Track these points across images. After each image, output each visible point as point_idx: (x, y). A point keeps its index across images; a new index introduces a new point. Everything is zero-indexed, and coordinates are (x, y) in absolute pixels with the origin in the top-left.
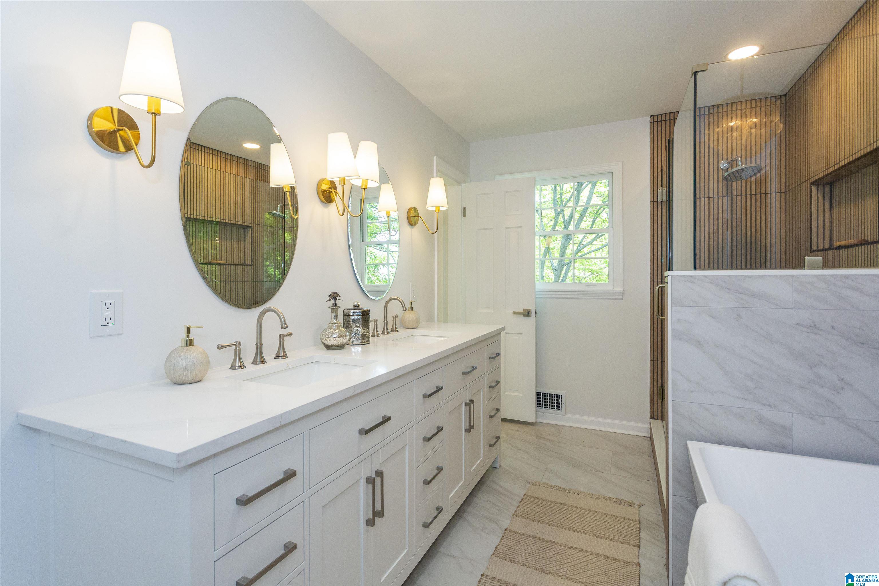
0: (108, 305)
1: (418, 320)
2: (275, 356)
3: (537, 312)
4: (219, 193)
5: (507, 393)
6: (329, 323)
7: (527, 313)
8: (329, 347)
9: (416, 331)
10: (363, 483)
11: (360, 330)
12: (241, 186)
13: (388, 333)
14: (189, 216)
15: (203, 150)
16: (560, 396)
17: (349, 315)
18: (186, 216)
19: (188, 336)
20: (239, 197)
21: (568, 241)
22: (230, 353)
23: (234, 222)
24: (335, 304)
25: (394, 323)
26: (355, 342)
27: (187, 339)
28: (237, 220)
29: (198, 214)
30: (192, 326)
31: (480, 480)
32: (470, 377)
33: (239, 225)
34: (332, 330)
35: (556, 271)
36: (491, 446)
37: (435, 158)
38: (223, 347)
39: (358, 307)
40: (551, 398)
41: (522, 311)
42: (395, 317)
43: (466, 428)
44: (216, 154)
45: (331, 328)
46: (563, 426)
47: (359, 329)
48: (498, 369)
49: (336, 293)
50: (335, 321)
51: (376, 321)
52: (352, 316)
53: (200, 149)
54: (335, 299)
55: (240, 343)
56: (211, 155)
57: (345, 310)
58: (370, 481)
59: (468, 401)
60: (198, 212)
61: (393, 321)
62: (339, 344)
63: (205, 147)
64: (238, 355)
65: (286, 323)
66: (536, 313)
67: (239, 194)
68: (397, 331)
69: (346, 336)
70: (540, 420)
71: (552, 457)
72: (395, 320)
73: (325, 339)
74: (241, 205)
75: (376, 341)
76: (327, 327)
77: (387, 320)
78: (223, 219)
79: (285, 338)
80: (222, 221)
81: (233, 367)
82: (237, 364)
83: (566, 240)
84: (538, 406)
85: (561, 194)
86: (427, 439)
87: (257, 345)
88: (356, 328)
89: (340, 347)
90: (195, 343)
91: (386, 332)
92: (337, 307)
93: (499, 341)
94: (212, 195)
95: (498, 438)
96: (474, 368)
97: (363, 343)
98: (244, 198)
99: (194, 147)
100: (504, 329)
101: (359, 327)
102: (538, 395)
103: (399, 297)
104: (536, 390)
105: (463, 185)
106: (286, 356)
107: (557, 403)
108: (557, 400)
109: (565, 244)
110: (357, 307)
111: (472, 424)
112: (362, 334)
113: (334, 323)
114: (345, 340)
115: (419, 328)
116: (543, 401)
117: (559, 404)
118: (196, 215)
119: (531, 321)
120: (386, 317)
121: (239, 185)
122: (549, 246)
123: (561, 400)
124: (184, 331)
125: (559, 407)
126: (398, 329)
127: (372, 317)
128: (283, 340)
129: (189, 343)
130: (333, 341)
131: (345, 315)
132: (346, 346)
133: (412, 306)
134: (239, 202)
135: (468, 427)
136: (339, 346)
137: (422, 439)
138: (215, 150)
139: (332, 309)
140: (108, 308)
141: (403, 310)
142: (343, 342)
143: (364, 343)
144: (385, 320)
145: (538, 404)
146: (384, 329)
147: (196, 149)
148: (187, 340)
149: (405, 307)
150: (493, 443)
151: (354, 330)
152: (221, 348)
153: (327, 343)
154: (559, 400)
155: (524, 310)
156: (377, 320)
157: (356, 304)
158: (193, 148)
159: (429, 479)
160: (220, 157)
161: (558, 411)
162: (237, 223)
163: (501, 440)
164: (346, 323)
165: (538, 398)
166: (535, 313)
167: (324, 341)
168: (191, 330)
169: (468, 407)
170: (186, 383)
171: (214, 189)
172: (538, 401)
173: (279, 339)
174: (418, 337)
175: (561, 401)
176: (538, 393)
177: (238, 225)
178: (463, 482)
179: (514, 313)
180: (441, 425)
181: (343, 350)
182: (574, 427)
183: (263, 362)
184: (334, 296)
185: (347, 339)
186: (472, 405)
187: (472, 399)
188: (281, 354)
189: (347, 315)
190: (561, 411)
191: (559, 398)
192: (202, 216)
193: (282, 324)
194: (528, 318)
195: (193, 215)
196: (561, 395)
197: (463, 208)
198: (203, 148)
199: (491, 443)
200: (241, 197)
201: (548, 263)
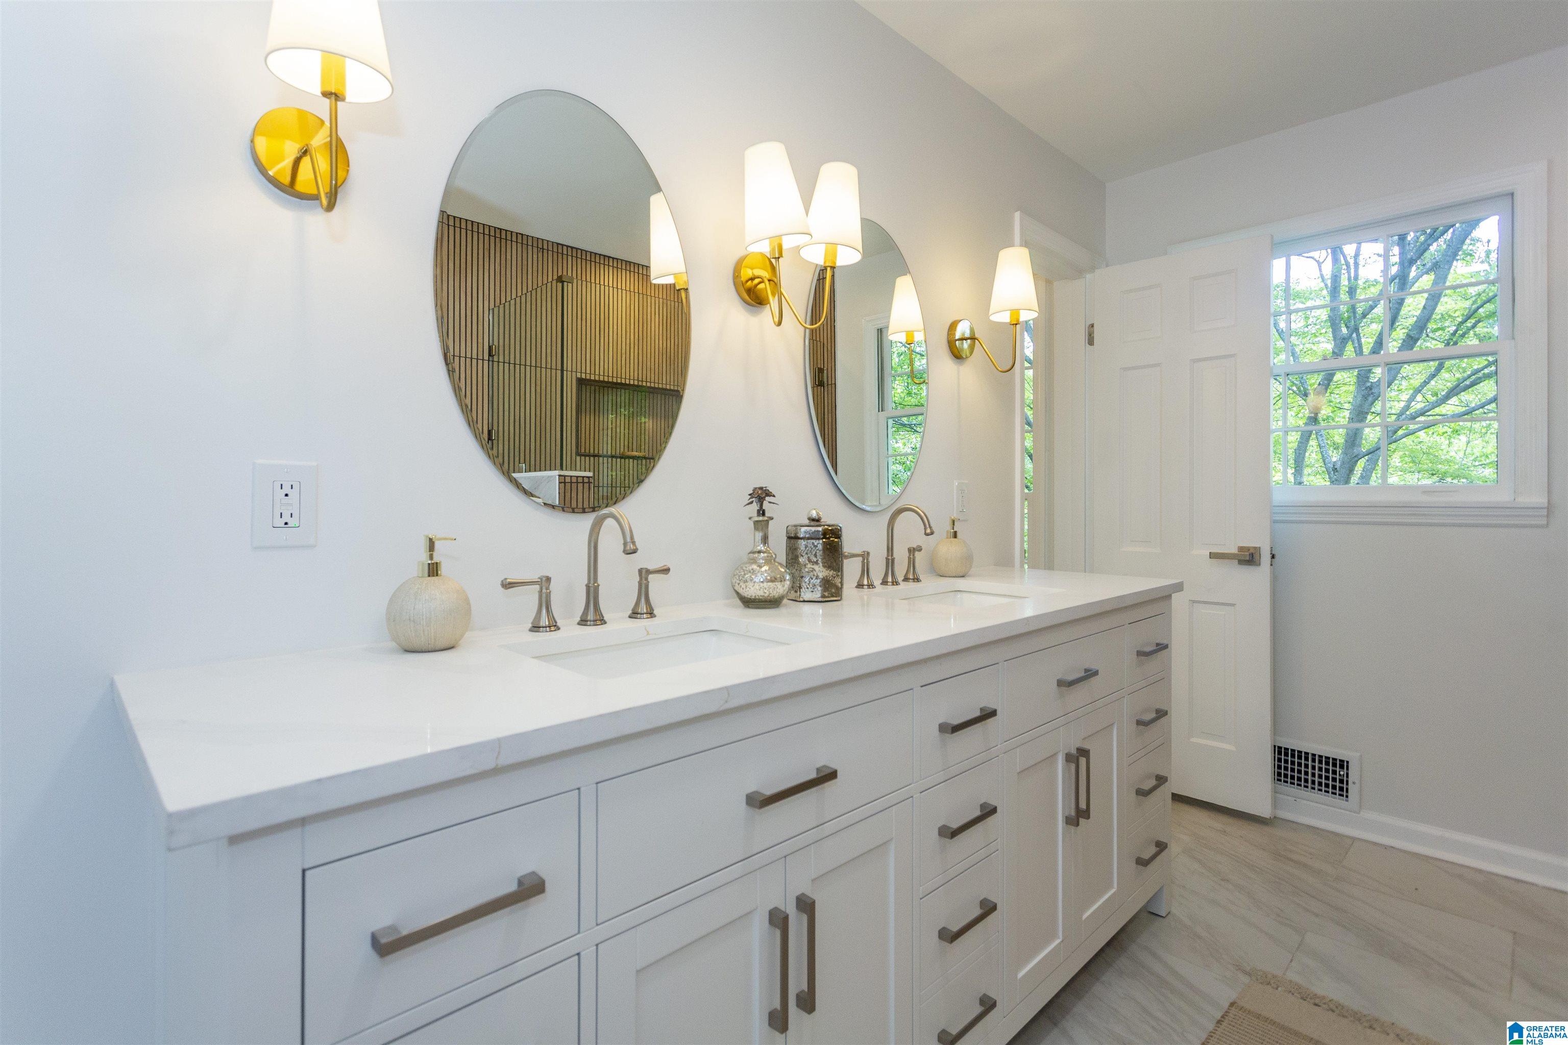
0: (287, 489)
1: (968, 559)
2: (631, 612)
3: (1277, 557)
4: (637, 336)
5: (1194, 740)
6: (750, 551)
7: (1249, 558)
8: (749, 603)
9: (961, 583)
10: (759, 926)
11: (821, 571)
12: (672, 323)
13: (895, 583)
14: (583, 376)
15: (611, 264)
16: (1343, 764)
17: (797, 538)
18: (579, 375)
19: (431, 557)
20: (669, 341)
21: (1370, 399)
22: (529, 598)
23: (660, 386)
24: (761, 512)
25: (912, 563)
26: (807, 595)
27: (430, 562)
28: (664, 382)
29: (602, 373)
30: (438, 536)
31: (1114, 938)
32: (1080, 695)
33: (668, 390)
34: (755, 567)
35: (1336, 474)
36: (1142, 863)
37: (1017, 215)
38: (511, 585)
39: (818, 520)
40: (1317, 765)
41: (1234, 550)
42: (912, 551)
43: (1067, 814)
44: (632, 269)
45: (754, 561)
46: (1354, 839)
47: (816, 567)
48: (1163, 680)
49: (761, 488)
50: (761, 547)
51: (865, 556)
52: (801, 539)
53: (606, 263)
54: (761, 500)
55: (548, 579)
56: (624, 272)
57: (789, 528)
58: (779, 920)
59: (1074, 751)
60: (602, 368)
61: (909, 558)
62: (766, 595)
63: (613, 258)
64: (545, 602)
65: (634, 543)
66: (1273, 557)
67: (669, 336)
68: (916, 580)
69: (782, 580)
70: (1282, 814)
71: (1317, 915)
72: (913, 555)
73: (739, 584)
74: (672, 354)
75: (865, 597)
76: (746, 560)
77: (892, 556)
78: (642, 381)
79: (651, 577)
80: (640, 383)
81: (536, 628)
82: (544, 621)
83: (1365, 398)
84: (1279, 780)
85: (1352, 291)
86: (951, 833)
87: (588, 587)
88: (809, 566)
89: (771, 603)
90: (443, 570)
91: (890, 579)
92: (766, 518)
93: (1166, 615)
94: (624, 340)
95: (1161, 847)
96: (1090, 674)
97: (826, 597)
98: (676, 343)
99: (598, 261)
100: (1179, 587)
101: (816, 563)
102: (1280, 753)
103: (918, 506)
104: (1275, 740)
105: (1088, 276)
106: (651, 614)
107: (1334, 780)
108: (1334, 772)
109: (1361, 406)
110: (816, 521)
111: (1083, 805)
112: (823, 579)
113: (759, 552)
114: (780, 589)
115: (969, 576)
116: (1293, 770)
117: (1341, 781)
118: (599, 375)
119: (1261, 575)
120: (890, 549)
121: (669, 321)
122: (1316, 414)
123: (1347, 774)
124: (423, 546)
125: (1341, 789)
126: (921, 577)
127: (848, 545)
128: (646, 579)
129: (433, 570)
130: (754, 590)
131: (789, 538)
132: (785, 601)
133: (955, 530)
134: (668, 350)
135: (1073, 813)
136: (766, 601)
137: (936, 832)
138: (630, 262)
139: (756, 523)
140: (286, 495)
141: (927, 534)
142: (775, 592)
143: (827, 599)
144: (888, 555)
145: (1279, 774)
146: (886, 575)
147: (600, 263)
148: (429, 564)
149: (930, 527)
150: (1146, 856)
151: (807, 570)
152: (508, 586)
153: (741, 591)
154: (1342, 773)
155: (1241, 549)
156: (868, 553)
157: (814, 514)
158: (595, 262)
159: (955, 928)
160: (638, 273)
161: (1337, 801)
162: (664, 386)
163: (1174, 849)
164: (790, 555)
165: (1280, 760)
166: (1269, 556)
167: (736, 588)
168: (437, 545)
169: (1073, 766)
170: (420, 650)
171: (628, 330)
172: (1279, 767)
173: (638, 579)
174: (965, 595)
175: (1347, 776)
176: (1280, 748)
177: (666, 389)
178: (1057, 941)
179: (1212, 556)
180: (993, 802)
181: (777, 609)
182: (1386, 847)
183: (600, 621)
184: (761, 495)
185: (783, 586)
186: (1083, 761)
187: (1086, 746)
188: (643, 608)
189: (793, 538)
190: (1347, 801)
191: (1342, 767)
192: (608, 376)
193: (625, 544)
194: (1252, 568)
195: (586, 373)
196: (1348, 762)
197: (1087, 326)
198: (611, 260)
199: (1142, 857)
200: (672, 341)
201: (1312, 455)
